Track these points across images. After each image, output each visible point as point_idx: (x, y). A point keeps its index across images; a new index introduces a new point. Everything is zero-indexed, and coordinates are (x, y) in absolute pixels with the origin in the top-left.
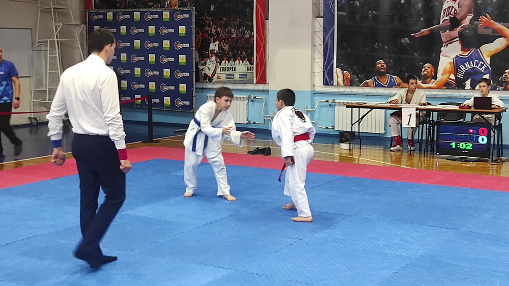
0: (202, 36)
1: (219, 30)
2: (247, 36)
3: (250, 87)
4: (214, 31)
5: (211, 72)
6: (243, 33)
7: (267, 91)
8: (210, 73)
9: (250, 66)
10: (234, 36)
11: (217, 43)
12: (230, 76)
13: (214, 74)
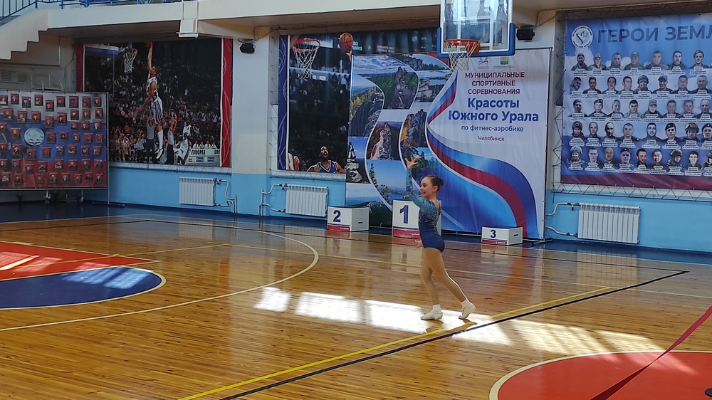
0: (178, 119)
1: (192, 114)
2: (215, 120)
3: (217, 170)
4: (187, 115)
5: (184, 154)
6: (212, 117)
7: (231, 174)
8: (183, 156)
9: (217, 149)
10: (204, 120)
11: (190, 126)
12: (200, 159)
13: (186, 157)
